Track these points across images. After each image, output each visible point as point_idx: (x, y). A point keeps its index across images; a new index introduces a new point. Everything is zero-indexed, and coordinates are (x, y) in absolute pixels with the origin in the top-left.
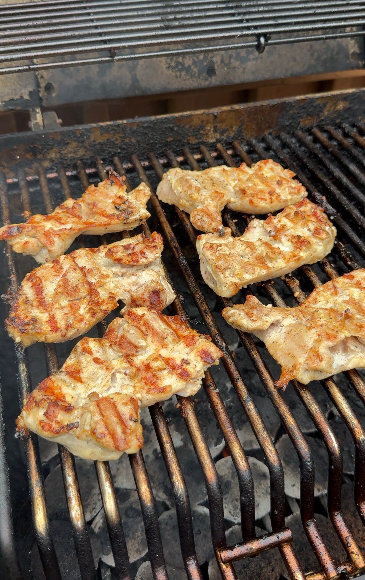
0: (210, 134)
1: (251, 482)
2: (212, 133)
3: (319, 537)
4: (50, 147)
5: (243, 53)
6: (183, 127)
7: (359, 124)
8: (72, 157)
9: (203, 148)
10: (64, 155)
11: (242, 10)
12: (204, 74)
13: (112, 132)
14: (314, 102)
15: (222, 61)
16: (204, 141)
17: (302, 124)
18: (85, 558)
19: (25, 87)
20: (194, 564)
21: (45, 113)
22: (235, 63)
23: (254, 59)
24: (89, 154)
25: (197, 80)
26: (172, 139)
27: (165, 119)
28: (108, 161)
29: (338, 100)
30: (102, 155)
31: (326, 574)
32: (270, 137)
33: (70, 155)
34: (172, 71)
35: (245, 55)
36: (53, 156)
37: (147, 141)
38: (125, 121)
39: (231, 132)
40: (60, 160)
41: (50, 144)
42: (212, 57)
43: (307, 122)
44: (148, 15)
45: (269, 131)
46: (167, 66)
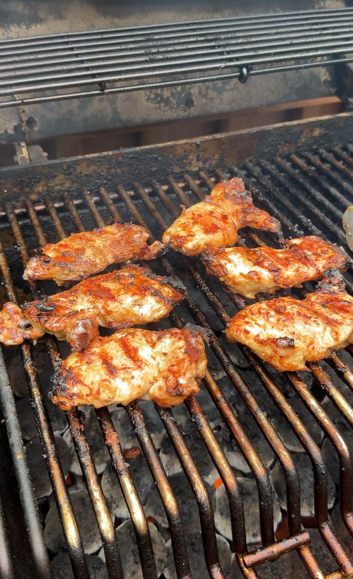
0: (193, 162)
1: (270, 486)
2: (195, 162)
3: (334, 538)
4: (37, 180)
5: (219, 84)
6: (167, 157)
7: (335, 149)
8: (59, 189)
9: (187, 177)
10: (52, 188)
11: (222, 43)
12: (182, 106)
13: (98, 164)
14: (292, 130)
15: (200, 93)
16: (188, 169)
17: (280, 150)
18: (116, 570)
19: (10, 121)
20: (219, 571)
21: (30, 147)
22: (212, 94)
23: (230, 90)
24: (76, 186)
25: (176, 111)
26: (156, 169)
27: (150, 149)
28: (94, 192)
29: (315, 127)
30: (88, 187)
31: (344, 572)
32: (251, 164)
33: (57, 188)
34: (152, 103)
35: (221, 86)
36: (40, 189)
37: (133, 172)
38: (110, 153)
39: (213, 161)
40: (47, 193)
41: (38, 177)
42: (189, 89)
43: (285, 149)
44: (131, 49)
45: (249, 158)
46: (146, 98)
